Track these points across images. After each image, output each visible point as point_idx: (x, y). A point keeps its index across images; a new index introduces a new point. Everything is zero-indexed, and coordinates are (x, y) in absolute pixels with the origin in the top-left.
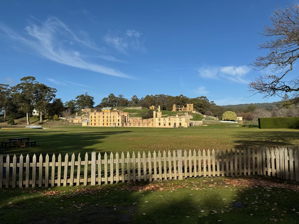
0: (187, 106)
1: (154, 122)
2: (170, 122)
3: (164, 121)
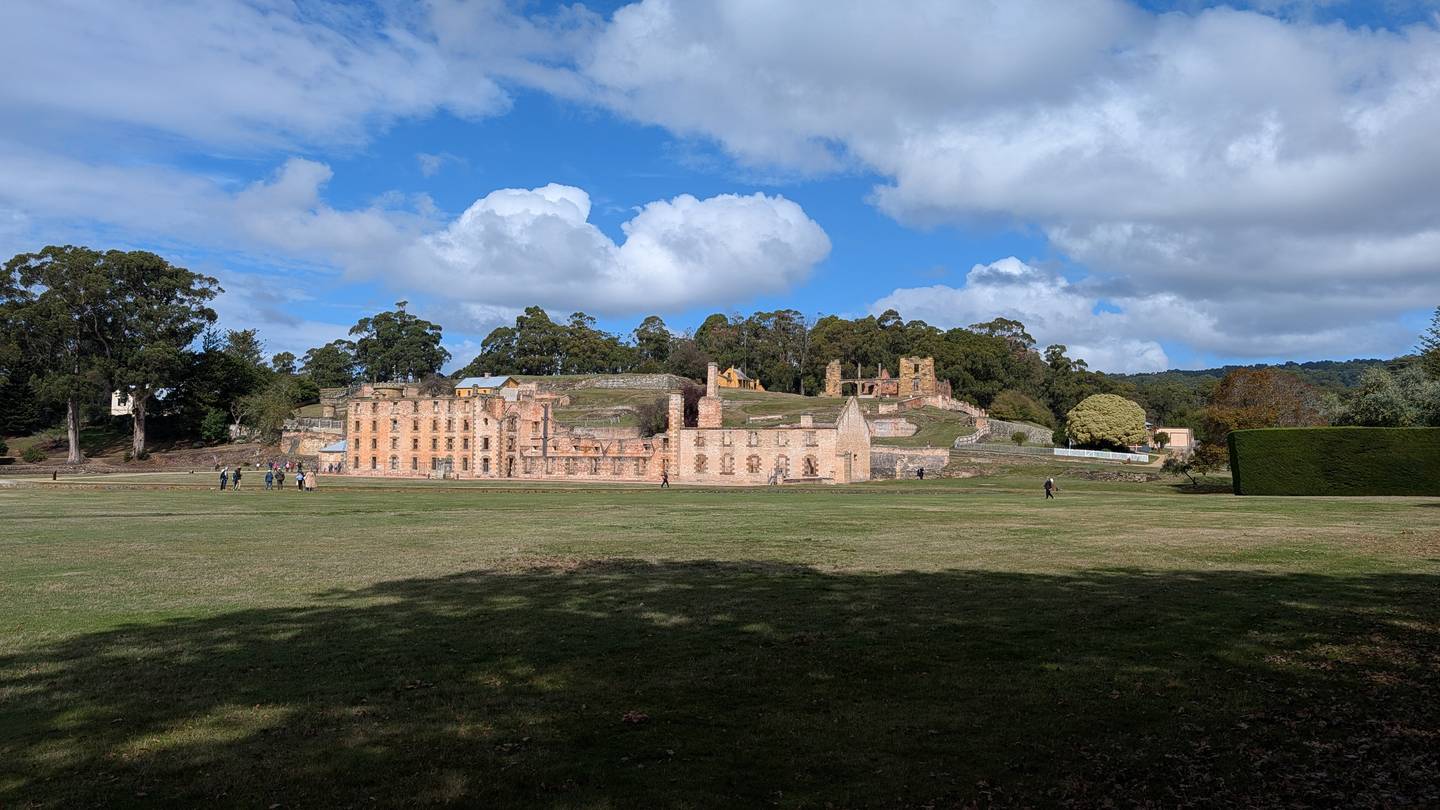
0: (903, 370)
1: (672, 455)
2: (755, 451)
3: (724, 446)
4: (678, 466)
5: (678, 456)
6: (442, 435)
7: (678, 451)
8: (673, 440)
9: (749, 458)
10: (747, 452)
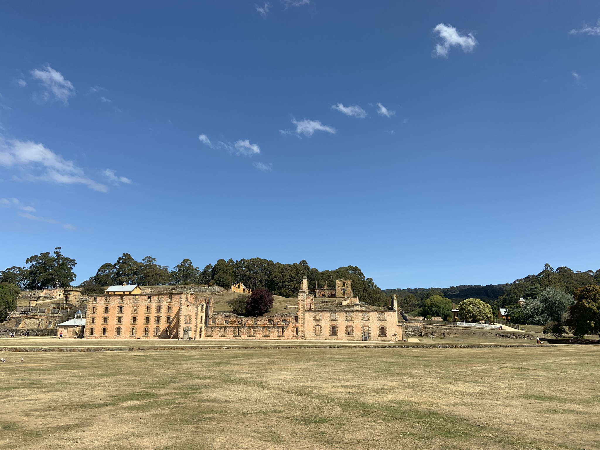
0: (338, 285)
1: (300, 326)
2: (350, 323)
3: (332, 320)
4: (304, 332)
5: (304, 326)
6: (153, 315)
7: (304, 323)
8: (301, 317)
9: (346, 327)
10: (346, 324)
